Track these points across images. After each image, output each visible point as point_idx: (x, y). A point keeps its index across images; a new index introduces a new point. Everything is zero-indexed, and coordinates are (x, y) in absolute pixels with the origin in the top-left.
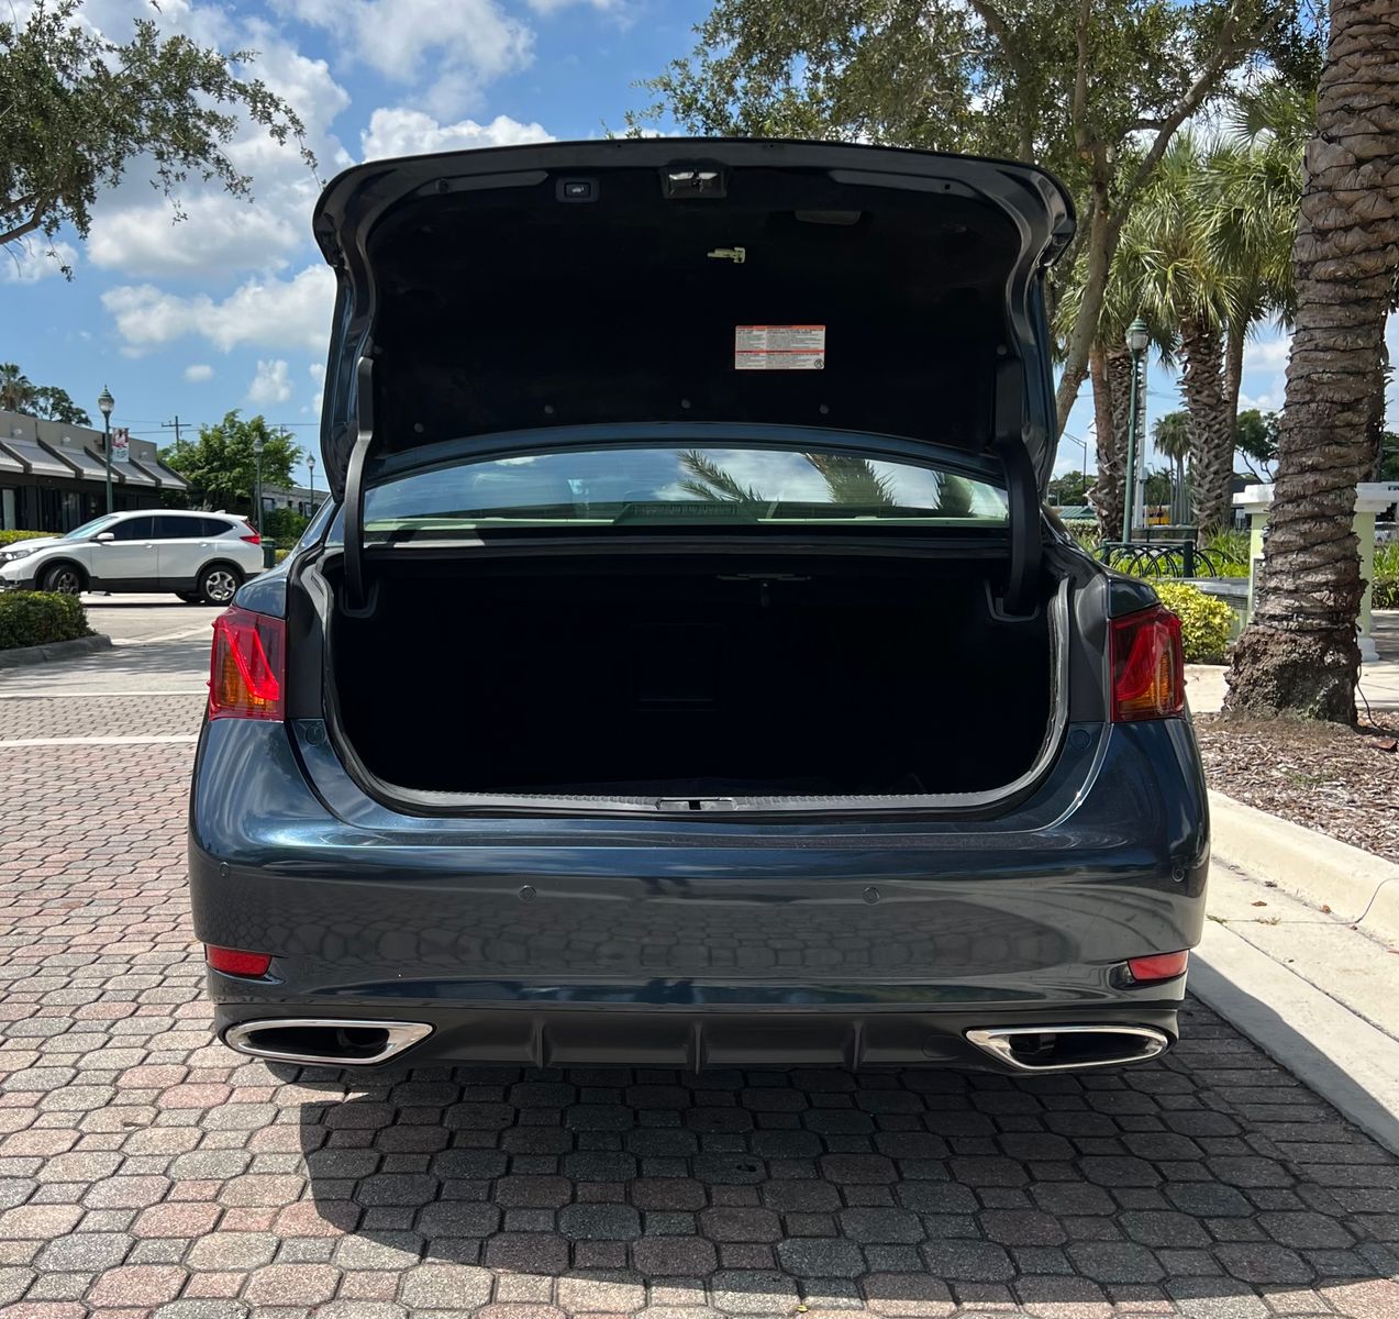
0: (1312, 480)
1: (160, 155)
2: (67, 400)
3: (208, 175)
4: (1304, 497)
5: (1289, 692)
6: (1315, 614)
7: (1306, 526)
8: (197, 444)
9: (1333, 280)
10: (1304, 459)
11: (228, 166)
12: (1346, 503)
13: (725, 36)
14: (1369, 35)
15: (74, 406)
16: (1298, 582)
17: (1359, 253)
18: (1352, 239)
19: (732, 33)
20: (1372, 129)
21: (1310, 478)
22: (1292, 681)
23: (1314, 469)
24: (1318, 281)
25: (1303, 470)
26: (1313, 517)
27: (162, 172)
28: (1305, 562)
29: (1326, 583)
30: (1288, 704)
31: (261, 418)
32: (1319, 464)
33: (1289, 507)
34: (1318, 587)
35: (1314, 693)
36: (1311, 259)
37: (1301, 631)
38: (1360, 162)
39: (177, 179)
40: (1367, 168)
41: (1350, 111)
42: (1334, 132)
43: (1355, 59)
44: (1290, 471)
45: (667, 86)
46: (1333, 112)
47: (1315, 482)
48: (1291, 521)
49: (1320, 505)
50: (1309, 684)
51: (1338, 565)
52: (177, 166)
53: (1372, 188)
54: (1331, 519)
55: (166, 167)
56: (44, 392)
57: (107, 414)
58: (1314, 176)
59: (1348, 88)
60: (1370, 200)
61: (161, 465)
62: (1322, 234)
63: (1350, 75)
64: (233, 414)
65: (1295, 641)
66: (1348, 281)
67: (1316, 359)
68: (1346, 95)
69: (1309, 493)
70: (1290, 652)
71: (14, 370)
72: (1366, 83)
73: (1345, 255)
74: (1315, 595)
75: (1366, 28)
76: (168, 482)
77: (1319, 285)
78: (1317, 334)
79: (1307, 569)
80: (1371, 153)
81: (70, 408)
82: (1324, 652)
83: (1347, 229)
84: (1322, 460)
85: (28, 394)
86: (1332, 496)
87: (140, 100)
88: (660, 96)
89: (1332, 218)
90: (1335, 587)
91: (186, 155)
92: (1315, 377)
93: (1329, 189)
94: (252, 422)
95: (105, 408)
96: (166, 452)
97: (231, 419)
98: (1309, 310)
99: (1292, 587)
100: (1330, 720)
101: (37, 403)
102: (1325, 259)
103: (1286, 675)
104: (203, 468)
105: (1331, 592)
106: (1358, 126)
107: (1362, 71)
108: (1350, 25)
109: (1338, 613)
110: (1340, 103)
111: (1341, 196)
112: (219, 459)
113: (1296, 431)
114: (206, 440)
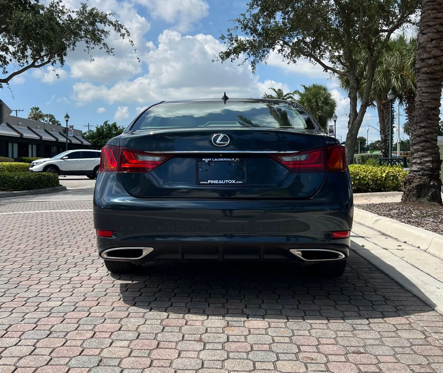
0: (424, 130)
1: (87, 42)
2: (54, 118)
3: (101, 48)
4: (422, 135)
5: (420, 193)
6: (427, 170)
7: (423, 144)
8: (95, 131)
9: (426, 73)
10: (421, 124)
11: (107, 45)
12: (434, 137)
13: (256, 6)
14: (432, 5)
15: (56, 120)
16: (421, 160)
17: (434, 65)
18: (431, 61)
19: (258, 5)
20: (435, 31)
21: (423, 130)
22: (421, 190)
23: (424, 127)
24: (422, 73)
25: (421, 127)
26: (425, 141)
27: (87, 47)
28: (423, 155)
29: (429, 161)
30: (420, 197)
31: (115, 123)
32: (425, 126)
33: (417, 139)
34: (427, 162)
35: (428, 194)
36: (420, 67)
37: (423, 175)
38: (432, 40)
39: (92, 49)
40: (434, 42)
41: (429, 26)
42: (424, 32)
43: (429, 12)
44: (418, 128)
45: (239, 21)
46: (424, 26)
47: (425, 131)
48: (419, 142)
49: (426, 138)
50: (426, 191)
51: (433, 155)
52: (92, 45)
53: (436, 47)
54: (430, 142)
55: (89, 45)
56: (47, 116)
57: (67, 121)
58: (420, 44)
59: (428, 20)
60: (436, 51)
61: (83, 137)
62: (423, 60)
63: (428, 16)
64: (107, 122)
65: (421, 178)
66: (430, 73)
67: (423, 96)
68: (427, 22)
69: (423, 134)
70: (420, 181)
71: (38, 109)
72: (432, 18)
73: (430, 66)
74: (426, 164)
75: (432, 3)
76: (86, 143)
77: (423, 75)
78: (423, 88)
79: (423, 156)
80: (435, 37)
81: (55, 120)
82: (430, 181)
83: (430, 59)
84: (426, 125)
85: (41, 116)
86: (430, 135)
87: (82, 26)
88: (237, 24)
89: (425, 56)
90: (432, 162)
91: (95, 42)
92: (423, 101)
93: (424, 48)
94: (113, 124)
95: (66, 119)
96: (85, 133)
97: (106, 123)
98: (420, 82)
99: (420, 162)
100: (433, 202)
101: (44, 119)
102: (424, 67)
103: (419, 188)
104: (96, 138)
105: (431, 163)
106: (431, 30)
107: (431, 15)
108: (427, 3)
109: (434, 170)
110: (426, 23)
111: (427, 49)
112: (102, 135)
113: (418, 116)
114: (98, 129)
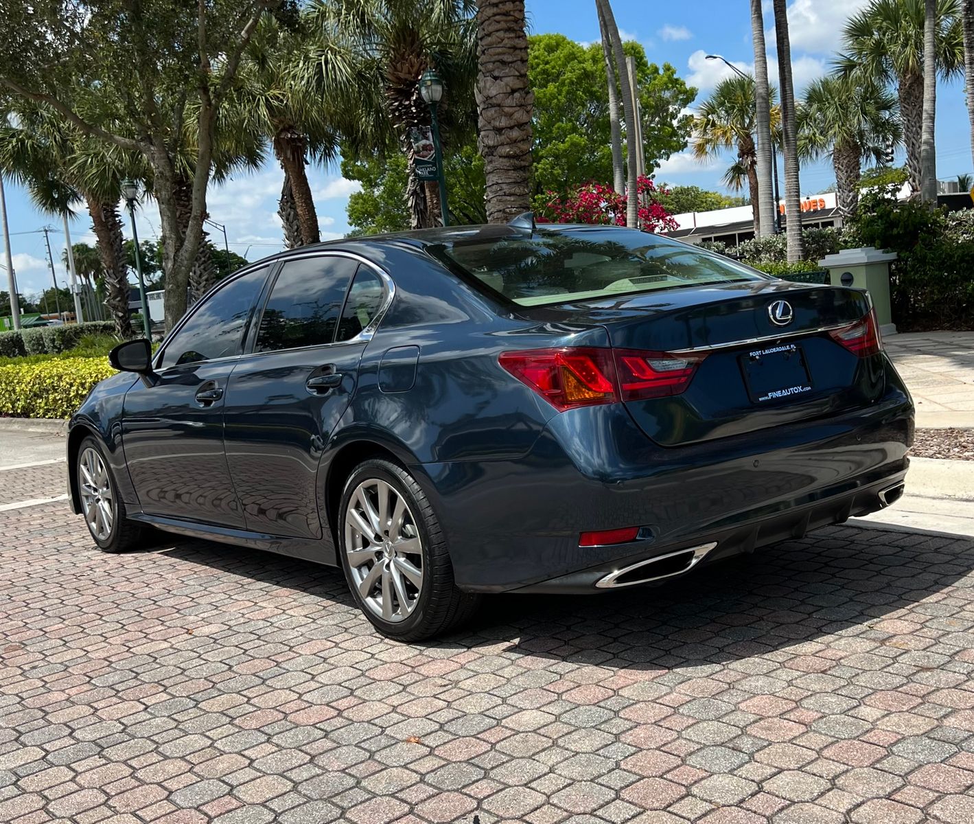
9: (508, 156)
14: (506, 21)
17: (519, 141)
18: (515, 134)
20: (517, 73)
24: (500, 157)
36: (496, 144)
38: (513, 91)
40: (517, 95)
41: (503, 63)
42: (496, 74)
43: (501, 34)
46: (494, 62)
53: (521, 106)
58: (488, 98)
59: (500, 50)
60: (521, 112)
62: (499, 131)
63: (499, 43)
66: (515, 157)
67: (506, 200)
68: (499, 54)
72: (509, 48)
73: (514, 142)
75: (504, 18)
77: (501, 159)
78: (504, 186)
80: (517, 86)
83: (511, 128)
89: (503, 122)
92: (508, 210)
93: (499, 105)
98: (497, 173)
102: (502, 144)
106: (510, 71)
107: (506, 41)
108: (495, 15)
110: (496, 58)
111: (506, 109)
